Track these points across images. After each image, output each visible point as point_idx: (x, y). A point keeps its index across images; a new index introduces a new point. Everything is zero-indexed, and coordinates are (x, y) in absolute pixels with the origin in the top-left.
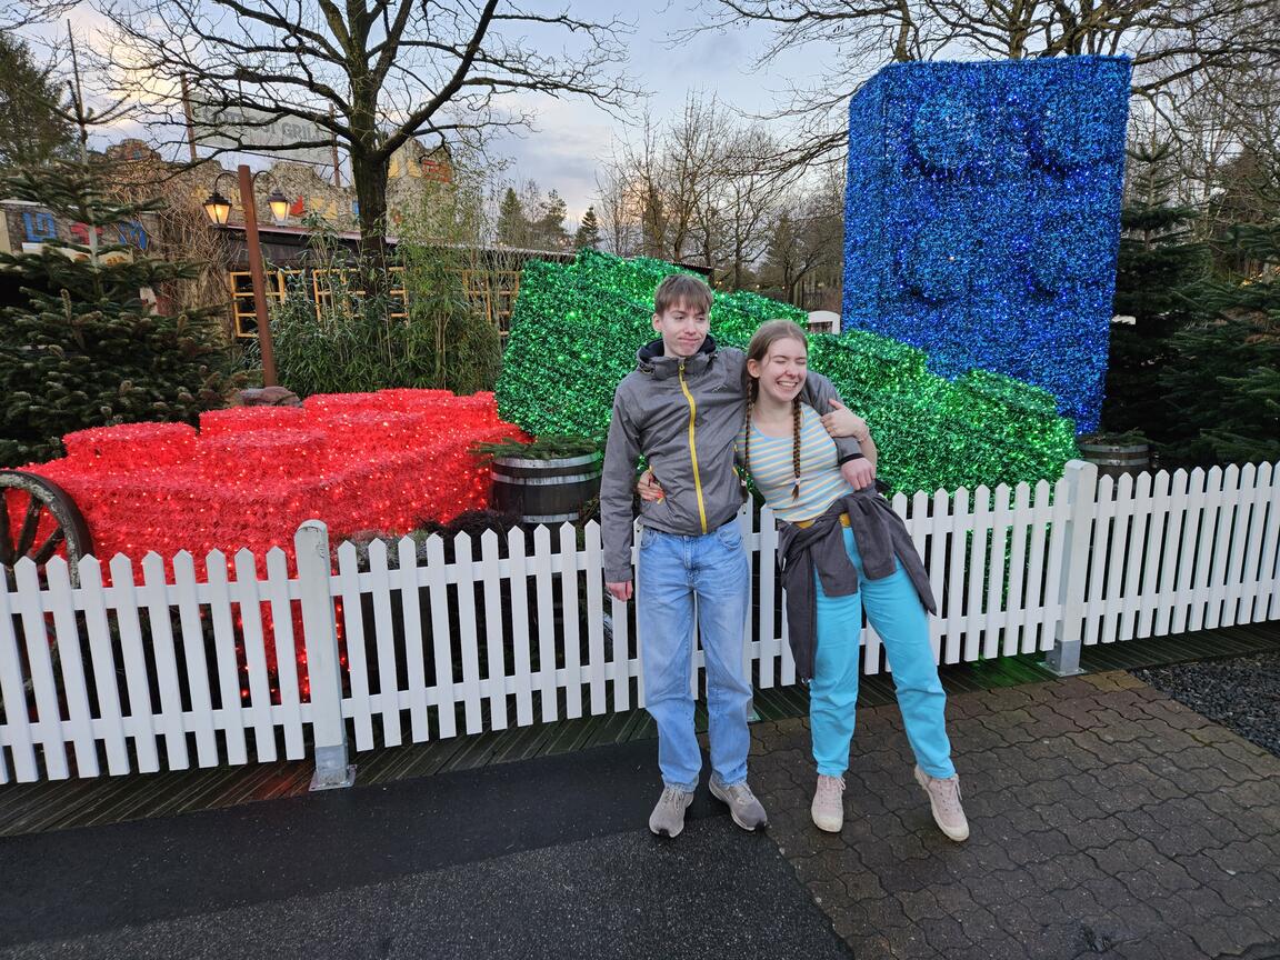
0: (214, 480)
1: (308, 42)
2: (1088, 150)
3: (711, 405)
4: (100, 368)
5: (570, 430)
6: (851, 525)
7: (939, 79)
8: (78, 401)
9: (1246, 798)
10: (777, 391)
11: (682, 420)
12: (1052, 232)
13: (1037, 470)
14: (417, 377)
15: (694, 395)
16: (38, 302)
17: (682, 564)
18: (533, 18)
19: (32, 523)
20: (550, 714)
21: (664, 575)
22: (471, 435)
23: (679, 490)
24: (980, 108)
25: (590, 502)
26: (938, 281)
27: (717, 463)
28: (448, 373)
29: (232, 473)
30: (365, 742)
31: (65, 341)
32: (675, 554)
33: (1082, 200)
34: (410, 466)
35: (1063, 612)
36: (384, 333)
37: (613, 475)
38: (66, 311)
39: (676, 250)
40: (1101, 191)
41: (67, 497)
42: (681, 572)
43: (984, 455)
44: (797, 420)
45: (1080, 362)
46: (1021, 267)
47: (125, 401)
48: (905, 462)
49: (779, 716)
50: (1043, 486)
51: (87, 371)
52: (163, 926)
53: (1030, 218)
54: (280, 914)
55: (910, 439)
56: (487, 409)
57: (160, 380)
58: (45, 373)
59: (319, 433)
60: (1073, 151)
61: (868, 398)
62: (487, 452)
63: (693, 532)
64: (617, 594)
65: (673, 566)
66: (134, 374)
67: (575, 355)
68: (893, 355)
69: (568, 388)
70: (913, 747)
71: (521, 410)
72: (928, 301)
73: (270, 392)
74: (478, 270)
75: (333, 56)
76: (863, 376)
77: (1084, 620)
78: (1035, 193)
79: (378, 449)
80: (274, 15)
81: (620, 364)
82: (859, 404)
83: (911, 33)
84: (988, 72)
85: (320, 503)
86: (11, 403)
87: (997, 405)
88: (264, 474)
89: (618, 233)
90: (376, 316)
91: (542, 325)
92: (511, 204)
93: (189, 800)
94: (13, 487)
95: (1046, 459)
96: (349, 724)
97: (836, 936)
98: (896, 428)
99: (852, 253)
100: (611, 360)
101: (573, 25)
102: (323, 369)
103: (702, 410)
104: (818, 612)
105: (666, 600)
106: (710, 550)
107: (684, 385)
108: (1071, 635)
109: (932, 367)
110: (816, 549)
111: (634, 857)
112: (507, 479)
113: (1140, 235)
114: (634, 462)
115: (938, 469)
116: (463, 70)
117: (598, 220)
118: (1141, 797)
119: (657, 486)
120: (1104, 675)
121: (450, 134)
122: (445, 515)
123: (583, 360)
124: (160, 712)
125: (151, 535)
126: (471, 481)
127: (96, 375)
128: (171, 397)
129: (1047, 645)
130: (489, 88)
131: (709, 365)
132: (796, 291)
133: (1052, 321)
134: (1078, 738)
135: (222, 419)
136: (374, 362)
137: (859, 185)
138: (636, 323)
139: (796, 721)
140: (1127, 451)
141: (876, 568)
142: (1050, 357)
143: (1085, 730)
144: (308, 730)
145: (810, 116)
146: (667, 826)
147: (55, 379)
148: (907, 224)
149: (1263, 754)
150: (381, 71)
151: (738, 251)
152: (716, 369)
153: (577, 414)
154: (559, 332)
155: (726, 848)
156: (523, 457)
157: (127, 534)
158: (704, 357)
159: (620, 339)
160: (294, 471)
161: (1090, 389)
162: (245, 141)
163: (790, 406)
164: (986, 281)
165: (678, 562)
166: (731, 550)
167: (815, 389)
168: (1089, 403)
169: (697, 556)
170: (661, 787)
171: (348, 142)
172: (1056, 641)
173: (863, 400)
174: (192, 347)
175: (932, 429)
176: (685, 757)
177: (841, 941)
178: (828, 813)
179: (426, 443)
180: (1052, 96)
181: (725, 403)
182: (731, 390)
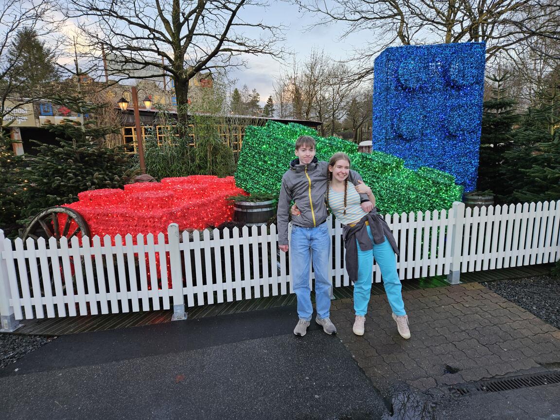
0: (134, 210)
1: (157, 35)
2: (468, 79)
3: (316, 181)
4: (86, 168)
5: (263, 191)
6: (369, 225)
7: (409, 53)
8: (78, 181)
9: (516, 326)
10: (337, 177)
11: (306, 186)
12: (454, 112)
13: (443, 205)
14: (200, 170)
15: (311, 178)
16: (62, 143)
17: (307, 238)
18: (248, 25)
19: (68, 226)
20: (257, 295)
21: (300, 242)
22: (226, 193)
23: (305, 211)
24: (425, 64)
25: (271, 218)
26: (409, 132)
27: (318, 202)
28: (213, 168)
29: (141, 207)
30: (191, 304)
31: (73, 158)
32: (304, 235)
33: (467, 99)
34: (204, 205)
35: (453, 259)
36: (187, 152)
37: (282, 207)
38: (74, 147)
39: (307, 115)
40: (474, 95)
41: (80, 215)
42: (306, 241)
43: (423, 200)
44: (346, 187)
45: (467, 163)
46: (443, 126)
47: (96, 181)
48: (393, 203)
49: (343, 298)
50: (443, 211)
51: (80, 169)
52: (127, 361)
53: (446, 106)
54: (166, 358)
55: (395, 194)
56: (231, 183)
57: (107, 173)
58: (66, 170)
59: (171, 192)
60: (463, 80)
61: (378, 178)
62: (232, 199)
63: (311, 226)
64: (283, 249)
65: (304, 239)
66: (97, 170)
67: (265, 162)
68: (389, 162)
69: (263, 175)
70: (391, 305)
71: (244, 183)
72: (405, 139)
73: (144, 176)
74: (224, 126)
75: (167, 41)
76: (377, 170)
77: (461, 263)
78: (448, 96)
79: (192, 199)
80: (143, 24)
81: (283, 165)
82: (375, 181)
83: (405, 25)
84: (428, 50)
85: (173, 218)
86: (53, 182)
87: (428, 181)
88: (153, 207)
89: (282, 107)
90: (184, 145)
91: (253, 150)
92: (237, 96)
93: (129, 323)
94: (61, 213)
95: (446, 201)
96: (186, 297)
97: (359, 367)
98: (389, 189)
99: (376, 120)
100: (279, 164)
101: (264, 27)
102: (163, 167)
103: (313, 183)
104: (359, 256)
105: (301, 251)
106: (317, 233)
107: (307, 174)
108: (456, 269)
109: (406, 166)
110: (357, 234)
111: (288, 342)
112: (240, 210)
113: (494, 111)
114: (289, 202)
115: (405, 205)
116: (220, 45)
117: (274, 102)
118: (476, 325)
119: (298, 210)
120: (469, 284)
121: (213, 70)
122: (216, 223)
123: (269, 164)
124: (120, 292)
125: (111, 230)
126: (226, 211)
127: (84, 171)
128: (112, 179)
129: (447, 272)
130: (230, 53)
131: (316, 167)
132: (358, 132)
133: (456, 147)
134: (455, 306)
135: (132, 187)
136: (183, 164)
137: (378, 94)
138: (289, 150)
139: (349, 299)
140: (485, 198)
141: (378, 240)
142: (455, 161)
143: (458, 303)
144: (171, 299)
145: (362, 60)
146: (300, 332)
147: (70, 173)
148: (396, 109)
149: (525, 312)
150: (186, 46)
151: (333, 115)
152: (318, 168)
153: (266, 185)
154: (259, 153)
155: (321, 340)
156: (246, 201)
157: (103, 229)
158: (314, 164)
159: (283, 156)
160: (163, 206)
161: (471, 174)
162: (131, 75)
163: (343, 183)
164: (428, 131)
165: (305, 237)
166: (324, 233)
167: (353, 176)
168: (471, 180)
169: (312, 235)
170: (298, 319)
171: (172, 75)
172: (450, 271)
173: (377, 179)
174: (119, 160)
175: (403, 190)
176: (307, 308)
177: (361, 369)
178: (359, 329)
179: (209, 196)
180: (454, 59)
181: (321, 180)
182: (323, 176)
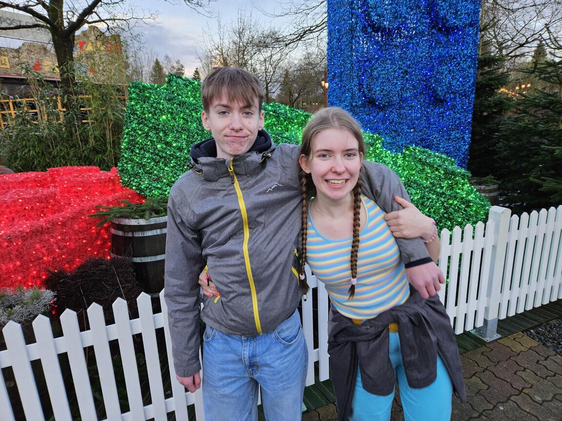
2: (462, 18)
3: (266, 207)
11: (234, 225)
12: (444, 66)
15: (247, 197)
17: (241, 360)
21: (224, 370)
22: (99, 201)
26: (384, 95)
32: (234, 352)
33: (457, 48)
35: (489, 301)
36: (76, 131)
40: (467, 43)
42: (240, 366)
46: (427, 86)
50: (480, 226)
53: (431, 58)
56: (113, 181)
60: (455, 18)
62: (106, 214)
63: (249, 333)
65: (233, 362)
67: (167, 144)
69: (166, 165)
71: (136, 180)
72: (379, 106)
77: (500, 304)
78: (434, 43)
90: (70, 122)
91: (145, 125)
92: (158, 67)
102: (39, 152)
103: (256, 213)
106: (268, 349)
107: (237, 185)
108: (493, 315)
112: (120, 233)
117: (201, 75)
120: (511, 337)
123: (174, 147)
129: (480, 324)
131: (263, 164)
140: (489, 188)
141: (418, 380)
148: (365, 62)
151: (267, 88)
152: (271, 168)
154: (156, 129)
156: (130, 217)
158: (256, 157)
164: (409, 95)
165: (237, 358)
166: (288, 346)
167: (377, 183)
168: (462, 161)
169: (255, 355)
171: (48, 25)
172: (484, 320)
181: (282, 202)
182: (286, 187)
